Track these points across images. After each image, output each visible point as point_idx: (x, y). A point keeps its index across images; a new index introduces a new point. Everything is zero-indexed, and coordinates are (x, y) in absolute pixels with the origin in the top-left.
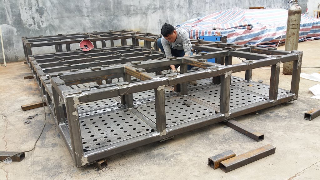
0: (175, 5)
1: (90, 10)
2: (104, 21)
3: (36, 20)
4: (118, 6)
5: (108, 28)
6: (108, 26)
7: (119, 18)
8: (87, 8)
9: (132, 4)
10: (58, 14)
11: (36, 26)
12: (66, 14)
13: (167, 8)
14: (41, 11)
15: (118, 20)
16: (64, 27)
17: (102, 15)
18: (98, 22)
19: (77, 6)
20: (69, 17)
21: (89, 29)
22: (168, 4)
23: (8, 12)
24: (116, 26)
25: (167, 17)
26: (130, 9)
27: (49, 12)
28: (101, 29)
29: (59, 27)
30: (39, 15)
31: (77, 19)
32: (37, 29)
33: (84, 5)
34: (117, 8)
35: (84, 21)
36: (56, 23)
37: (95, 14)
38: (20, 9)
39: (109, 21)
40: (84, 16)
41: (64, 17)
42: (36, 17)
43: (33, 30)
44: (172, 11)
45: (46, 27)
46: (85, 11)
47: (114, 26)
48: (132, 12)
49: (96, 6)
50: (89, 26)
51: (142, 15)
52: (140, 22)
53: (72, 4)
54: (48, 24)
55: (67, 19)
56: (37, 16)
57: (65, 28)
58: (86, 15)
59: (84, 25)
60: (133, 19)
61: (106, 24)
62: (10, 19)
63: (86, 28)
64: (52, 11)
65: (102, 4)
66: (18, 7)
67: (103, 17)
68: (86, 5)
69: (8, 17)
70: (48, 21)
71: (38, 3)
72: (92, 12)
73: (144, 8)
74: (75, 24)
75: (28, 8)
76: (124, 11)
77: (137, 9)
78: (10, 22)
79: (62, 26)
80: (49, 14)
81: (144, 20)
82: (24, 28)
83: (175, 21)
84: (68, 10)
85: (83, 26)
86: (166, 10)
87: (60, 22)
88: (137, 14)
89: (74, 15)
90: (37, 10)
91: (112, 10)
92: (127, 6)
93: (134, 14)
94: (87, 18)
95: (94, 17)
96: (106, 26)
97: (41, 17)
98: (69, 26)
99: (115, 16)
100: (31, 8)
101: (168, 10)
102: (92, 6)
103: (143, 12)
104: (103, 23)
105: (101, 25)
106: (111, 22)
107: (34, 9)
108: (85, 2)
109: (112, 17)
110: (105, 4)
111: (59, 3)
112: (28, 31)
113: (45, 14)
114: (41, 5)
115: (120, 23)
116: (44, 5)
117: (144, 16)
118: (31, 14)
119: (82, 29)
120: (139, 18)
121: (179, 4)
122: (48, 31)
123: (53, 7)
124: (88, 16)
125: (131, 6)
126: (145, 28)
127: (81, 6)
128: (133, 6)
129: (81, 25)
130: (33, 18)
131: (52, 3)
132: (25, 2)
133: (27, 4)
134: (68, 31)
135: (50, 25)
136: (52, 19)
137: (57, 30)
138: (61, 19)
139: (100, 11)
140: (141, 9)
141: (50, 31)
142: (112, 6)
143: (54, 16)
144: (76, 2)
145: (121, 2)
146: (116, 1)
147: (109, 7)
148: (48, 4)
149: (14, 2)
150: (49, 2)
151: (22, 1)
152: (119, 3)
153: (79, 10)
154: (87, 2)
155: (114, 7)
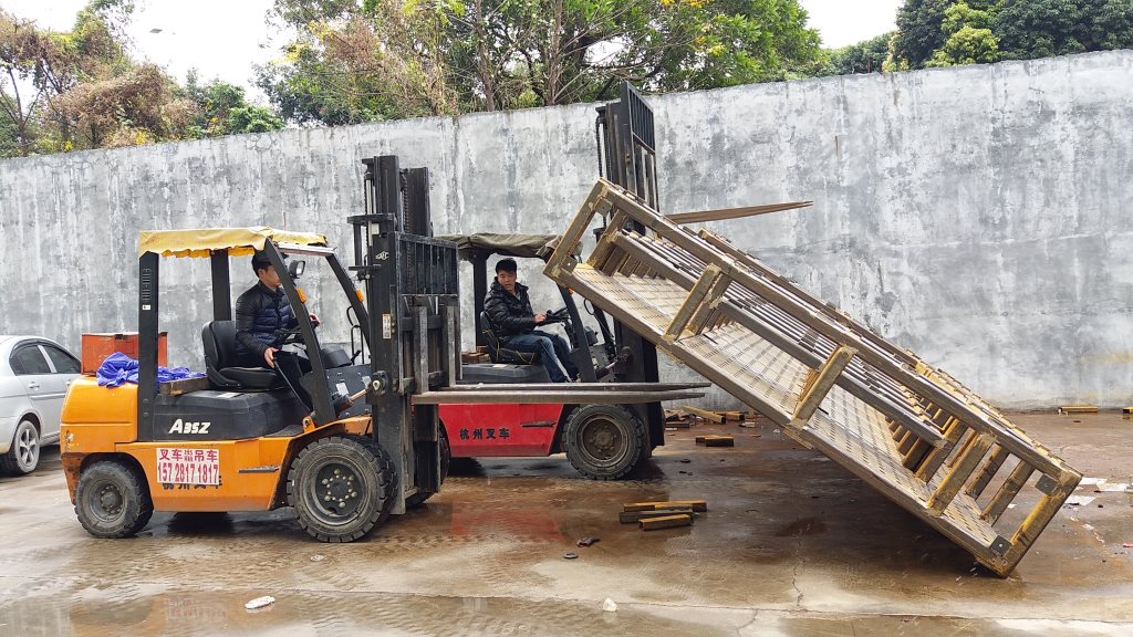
1: (1012, 298)
2: (1051, 328)
3: (872, 321)
4: (1099, 289)
5: (1062, 347)
6: (1064, 342)
7: (1100, 320)
8: (1004, 294)
10: (925, 308)
12: (946, 310)
14: (885, 303)
15: (1096, 326)
16: (940, 339)
17: (1046, 311)
18: (1032, 329)
19: (979, 290)
20: (953, 317)
21: (1004, 346)
24: (1089, 340)
27: (905, 303)
28: (1041, 350)
29: (926, 339)
30: (880, 311)
31: (976, 322)
33: (998, 286)
34: (1096, 293)
35: (992, 328)
36: (920, 329)
37: (1026, 309)
38: (842, 298)
39: (1067, 328)
40: (995, 314)
41: (940, 317)
42: (874, 315)
46: (997, 301)
47: (1083, 340)
49: (1031, 285)
50: (1005, 341)
53: (965, 285)
54: (899, 331)
55: (947, 320)
57: (939, 343)
58: (1000, 312)
59: (991, 337)
61: (1058, 336)
63: (998, 344)
64: (913, 301)
65: (1049, 283)
66: (836, 293)
67: (1049, 318)
68: (1001, 288)
70: (900, 324)
71: (882, 285)
72: (1017, 303)
74: (968, 333)
75: (857, 296)
76: (1116, 300)
79: (933, 337)
80: (904, 310)
84: (954, 300)
85: (988, 339)
87: (929, 328)
89: (967, 311)
90: (878, 301)
91: (1079, 299)
94: (1002, 319)
95: (1023, 316)
96: (1055, 340)
97: (885, 315)
98: (950, 338)
99: (1087, 313)
100: (865, 295)
102: (1018, 288)
104: (1049, 332)
105: (1041, 338)
106: (1073, 331)
107: (870, 299)
108: (999, 280)
109: (1078, 317)
110: (1057, 284)
111: (932, 284)
113: (896, 308)
114: (886, 290)
115: (1101, 334)
116: (895, 288)
118: (863, 308)
119: (987, 347)
123: (916, 292)
124: (1006, 314)
127: (988, 290)
129: (984, 336)
130: (867, 318)
131: (914, 284)
132: (853, 283)
133: (856, 286)
134: (948, 349)
135: (905, 334)
136: (911, 320)
137: (920, 348)
138: (934, 320)
139: (1040, 302)
142: (1078, 288)
143: (918, 313)
144: (977, 280)
145: (1108, 277)
146: (1093, 273)
147: (1069, 290)
148: (906, 286)
149: (829, 283)
150: (907, 280)
151: (848, 281)
152: (1104, 279)
153: (983, 300)
154: (1007, 279)
155: (1085, 291)
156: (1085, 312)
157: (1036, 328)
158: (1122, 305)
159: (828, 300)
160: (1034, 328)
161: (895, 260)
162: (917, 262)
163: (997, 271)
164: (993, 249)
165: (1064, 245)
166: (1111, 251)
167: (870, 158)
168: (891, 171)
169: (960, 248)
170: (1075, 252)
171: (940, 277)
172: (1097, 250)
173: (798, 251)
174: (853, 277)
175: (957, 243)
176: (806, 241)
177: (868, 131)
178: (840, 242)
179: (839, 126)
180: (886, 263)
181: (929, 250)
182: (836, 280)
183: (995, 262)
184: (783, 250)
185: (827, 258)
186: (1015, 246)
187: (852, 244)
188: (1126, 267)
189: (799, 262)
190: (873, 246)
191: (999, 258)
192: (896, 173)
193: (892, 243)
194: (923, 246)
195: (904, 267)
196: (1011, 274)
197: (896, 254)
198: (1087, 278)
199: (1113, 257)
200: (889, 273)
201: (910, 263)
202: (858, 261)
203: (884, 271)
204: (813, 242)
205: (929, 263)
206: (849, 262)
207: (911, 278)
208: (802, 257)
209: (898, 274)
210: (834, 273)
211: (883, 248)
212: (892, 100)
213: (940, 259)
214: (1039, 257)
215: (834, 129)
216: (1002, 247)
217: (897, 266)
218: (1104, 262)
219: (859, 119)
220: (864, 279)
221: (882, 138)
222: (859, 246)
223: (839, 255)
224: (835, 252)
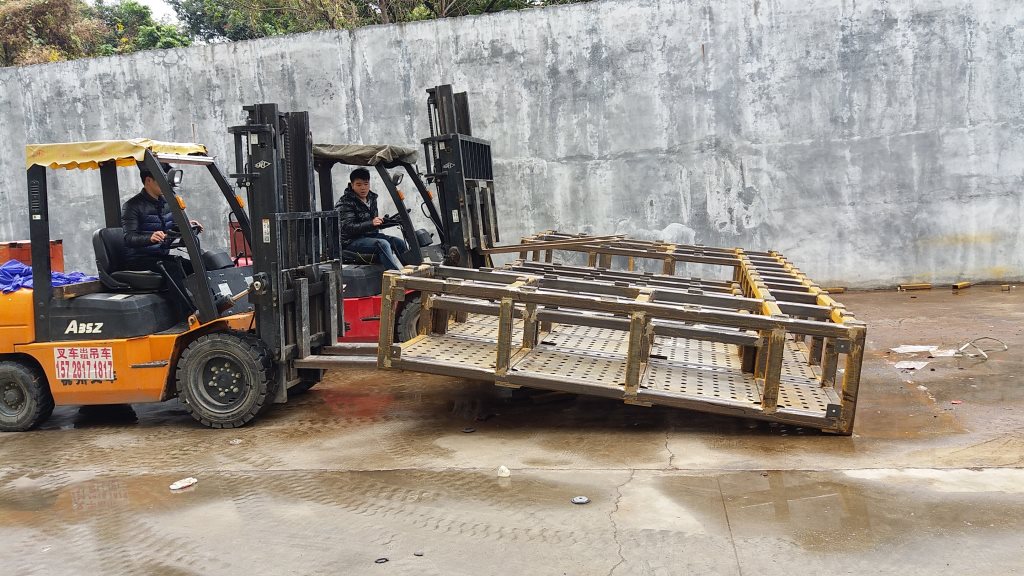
1: (858, 190)
2: (893, 216)
3: (735, 213)
4: (933, 179)
5: (902, 232)
7: (934, 207)
8: (852, 186)
9: (974, 172)
10: (782, 200)
11: (735, 227)
12: (800, 202)
14: (747, 197)
15: (931, 213)
16: (794, 228)
17: (888, 200)
18: (875, 217)
19: (829, 183)
20: (806, 208)
21: (851, 232)
23: (685, 200)
24: (924, 225)
26: (967, 184)
27: (765, 197)
28: (883, 235)
29: (782, 229)
30: (742, 204)
31: (827, 211)
32: (735, 232)
33: (846, 179)
34: (931, 183)
35: (841, 217)
36: (778, 219)
37: (870, 199)
38: (708, 193)
39: (906, 215)
40: (844, 204)
41: (795, 208)
42: (737, 208)
43: (727, 236)
45: (755, 229)
46: (845, 192)
48: (973, 193)
49: (875, 178)
50: (852, 227)
51: (1003, 197)
52: (995, 215)
53: (817, 179)
54: (759, 221)
55: (801, 211)
56: (738, 206)
57: (794, 231)
58: (848, 202)
59: (840, 225)
60: (974, 208)
61: (897, 222)
62: (686, 213)
63: (846, 231)
64: (771, 195)
65: (891, 175)
66: (704, 188)
67: (890, 207)
68: (849, 180)
69: (683, 210)
70: (760, 216)
71: (744, 181)
72: (862, 194)
73: (1011, 180)
74: (819, 222)
75: (722, 191)
76: (948, 189)
77: (989, 183)
78: (686, 220)
79: (789, 226)
80: (763, 202)
81: (1009, 211)
82: (709, 230)
84: (807, 193)
85: (837, 227)
87: (785, 218)
88: (987, 195)
89: (819, 202)
90: (740, 195)
91: (916, 188)
92: (959, 178)
93: (978, 196)
94: (850, 208)
95: (867, 205)
96: (896, 226)
97: (746, 208)
98: (804, 227)
100: (729, 190)
102: (863, 181)
103: (1008, 189)
104: (890, 219)
105: (883, 224)
106: (910, 218)
107: (734, 193)
108: (847, 174)
109: (915, 205)
110: (898, 176)
111: (788, 178)
112: (717, 235)
113: (756, 201)
114: (748, 185)
115: (935, 219)
116: (755, 183)
117: (1010, 199)
118: (727, 202)
119: (836, 234)
120: (993, 205)
122: (758, 237)
123: (774, 186)
124: (853, 204)
125: (971, 176)
126: (1011, 231)
127: (838, 183)
128: (977, 176)
129: (834, 224)
130: (730, 211)
131: (772, 179)
132: (718, 180)
133: (721, 182)
134: (802, 237)
135: (764, 225)
136: (769, 211)
137: (777, 236)
138: (789, 211)
139: (883, 192)
140: (1002, 183)
141: (762, 238)
142: (916, 178)
143: (775, 205)
144: (827, 174)
145: (942, 168)
146: (928, 165)
147: (907, 181)
148: (765, 181)
149: (698, 180)
150: (766, 176)
151: (713, 178)
152: (938, 171)
153: (832, 192)
154: (854, 173)
155: (921, 182)
156: (922, 201)
157: (879, 215)
158: (953, 193)
159: (696, 196)
160: (877, 215)
161: (755, 157)
162: (775, 159)
163: (846, 166)
164: (842, 146)
165: (904, 141)
166: (944, 145)
167: (733, 66)
168: (752, 76)
169: (813, 145)
170: (914, 146)
171: (795, 172)
172: (932, 144)
173: (669, 151)
174: (718, 175)
175: (811, 141)
176: (676, 143)
177: (731, 39)
178: (706, 142)
179: (705, 35)
180: (748, 161)
181: (785, 148)
182: (703, 177)
183: (844, 157)
184: (657, 151)
185: (696, 157)
186: (860, 143)
187: (718, 144)
188: (956, 160)
189: (671, 162)
190: (736, 145)
191: (847, 154)
192: (757, 78)
193: (753, 142)
194: (780, 144)
195: (764, 164)
196: (857, 168)
197: (757, 152)
198: (923, 171)
199: (945, 150)
200: (750, 170)
201: (769, 159)
202: (722, 160)
203: (746, 168)
204: (683, 143)
205: (785, 160)
206: (714, 162)
207: (769, 174)
208: (673, 157)
209: (758, 170)
210: (701, 171)
211: (744, 147)
212: (753, 10)
213: (795, 156)
214: (882, 152)
215: (701, 38)
216: (850, 143)
217: (757, 163)
218: (938, 155)
219: (723, 28)
220: (728, 176)
221: (744, 46)
222: (724, 145)
223: (706, 154)
224: (703, 152)
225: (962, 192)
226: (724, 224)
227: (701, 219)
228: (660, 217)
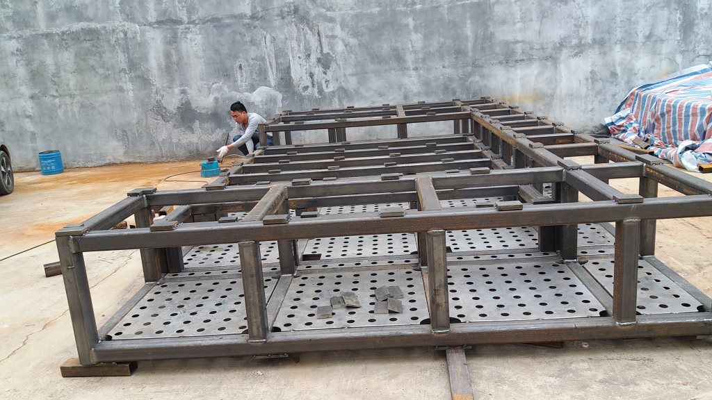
0: (640, 35)
1: (421, 56)
2: (450, 79)
3: (315, 78)
4: (485, 45)
6: (459, 90)
7: (486, 71)
8: (415, 52)
9: (519, 38)
10: (356, 66)
11: (316, 90)
12: (371, 67)
13: (616, 43)
14: (325, 62)
15: (482, 76)
16: (367, 91)
17: (446, 65)
18: (435, 81)
19: (395, 50)
20: (377, 73)
21: (415, 95)
22: (619, 34)
23: (271, 65)
24: (477, 88)
25: (614, 66)
26: (513, 49)
27: (340, 63)
29: (357, 92)
30: (321, 69)
31: (393, 76)
32: (317, 95)
33: (410, 46)
34: (483, 49)
35: (406, 80)
36: (352, 83)
37: (431, 64)
38: (291, 58)
39: (461, 79)
40: (408, 69)
41: (367, 73)
42: (316, 72)
43: (310, 98)
44: (629, 49)
45: (333, 92)
46: (410, 58)
47: (472, 89)
48: (518, 57)
49: (434, 46)
50: (415, 91)
51: (543, 61)
52: (536, 77)
53: (385, 46)
54: (337, 85)
55: (372, 75)
56: (318, 70)
57: (367, 94)
58: (412, 67)
59: (405, 88)
60: (519, 71)
61: (454, 85)
62: (272, 77)
63: (411, 93)
64: (346, 61)
65: (449, 42)
66: (287, 54)
67: (448, 71)
68: (413, 47)
69: (270, 73)
70: (337, 80)
71: (321, 47)
72: (424, 60)
73: (550, 46)
74: (387, 85)
75: (303, 57)
76: (497, 54)
77: (532, 48)
78: (273, 83)
79: (362, 90)
80: (339, 67)
81: (548, 74)
82: (294, 93)
83: (635, 74)
84: (377, 58)
85: (403, 90)
86: (611, 49)
87: (359, 82)
88: (530, 60)
89: (387, 67)
90: (319, 60)
91: (470, 54)
92: (507, 44)
93: (523, 60)
94: (413, 73)
95: (429, 70)
96: (453, 89)
97: (325, 73)
98: (375, 91)
99: (476, 66)
100: (309, 55)
101: (618, 48)
102: (425, 47)
103: (548, 54)
104: (448, 83)
105: (442, 87)
106: (465, 81)
107: (313, 58)
108: (411, 41)
109: (469, 69)
110: (454, 42)
111: (359, 45)
112: (301, 98)
113: (333, 66)
114: (325, 51)
115: (485, 82)
116: (332, 49)
117: (549, 63)
118: (307, 67)
119: (402, 97)
120: (534, 69)
121: (650, 34)
122: (336, 100)
123: (348, 52)
124: (416, 69)
125: (517, 42)
126: (549, 92)
127: (403, 49)
128: (523, 41)
129: (400, 88)
130: (312, 75)
131: (346, 46)
132: (299, 46)
133: (302, 48)
134: (374, 99)
135: (341, 88)
136: (345, 76)
137: (353, 99)
138: (362, 76)
139: (442, 58)
140: (542, 48)
141: (340, 100)
142: (470, 45)
143: (350, 71)
144: (394, 41)
145: (492, 34)
146: (480, 33)
147: (463, 47)
148: (340, 47)
149: (281, 45)
150: (341, 42)
151: (295, 44)
152: (489, 37)
153: (398, 57)
154: (417, 39)
155: (474, 48)
156: (474, 65)
157: (438, 79)
158: (501, 58)
159: (280, 60)
160: (437, 79)
161: (330, 25)
162: (347, 26)
163: (409, 33)
164: (406, 14)
165: (460, 9)
166: (494, 14)
169: (380, 13)
170: (468, 15)
171: (365, 39)
172: (484, 13)
173: (253, 17)
174: (298, 41)
175: (378, 9)
176: (259, 9)
178: (286, 9)
180: (324, 27)
181: (356, 16)
182: (285, 43)
183: (407, 25)
184: (241, 16)
185: (277, 23)
186: (423, 11)
187: (296, 11)
188: (505, 27)
189: (255, 27)
190: (313, 13)
191: (411, 21)
193: (328, 10)
194: (351, 12)
195: (338, 31)
196: (419, 35)
197: (332, 20)
198: (476, 37)
199: (495, 18)
200: (327, 36)
201: (342, 26)
202: (301, 26)
203: (323, 35)
204: (265, 9)
205: (357, 27)
206: (295, 28)
207: (343, 40)
208: (257, 23)
209: (334, 37)
210: (283, 37)
211: (320, 15)
213: (366, 24)
214: (441, 20)
216: (413, 12)
217: (332, 29)
218: (489, 23)
220: (307, 42)
222: (301, 12)
223: (286, 21)
224: (283, 18)
225: (509, 58)
226: (306, 88)
227: (286, 83)
228: (249, 81)
